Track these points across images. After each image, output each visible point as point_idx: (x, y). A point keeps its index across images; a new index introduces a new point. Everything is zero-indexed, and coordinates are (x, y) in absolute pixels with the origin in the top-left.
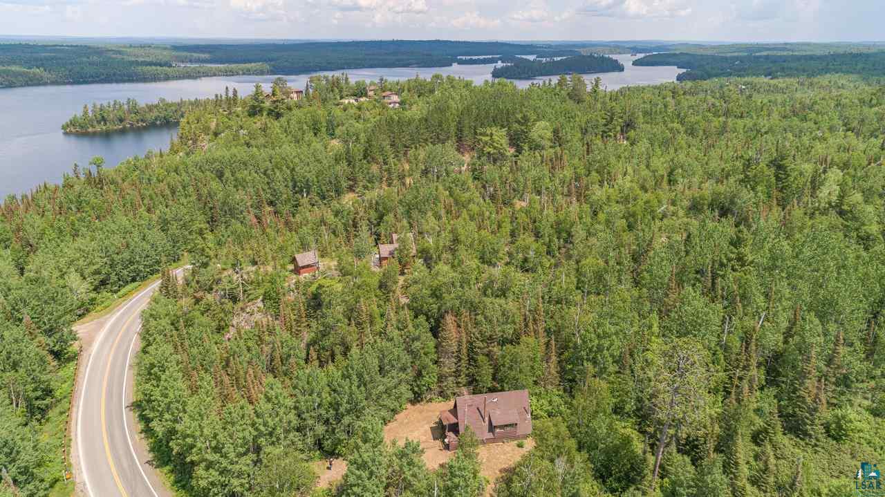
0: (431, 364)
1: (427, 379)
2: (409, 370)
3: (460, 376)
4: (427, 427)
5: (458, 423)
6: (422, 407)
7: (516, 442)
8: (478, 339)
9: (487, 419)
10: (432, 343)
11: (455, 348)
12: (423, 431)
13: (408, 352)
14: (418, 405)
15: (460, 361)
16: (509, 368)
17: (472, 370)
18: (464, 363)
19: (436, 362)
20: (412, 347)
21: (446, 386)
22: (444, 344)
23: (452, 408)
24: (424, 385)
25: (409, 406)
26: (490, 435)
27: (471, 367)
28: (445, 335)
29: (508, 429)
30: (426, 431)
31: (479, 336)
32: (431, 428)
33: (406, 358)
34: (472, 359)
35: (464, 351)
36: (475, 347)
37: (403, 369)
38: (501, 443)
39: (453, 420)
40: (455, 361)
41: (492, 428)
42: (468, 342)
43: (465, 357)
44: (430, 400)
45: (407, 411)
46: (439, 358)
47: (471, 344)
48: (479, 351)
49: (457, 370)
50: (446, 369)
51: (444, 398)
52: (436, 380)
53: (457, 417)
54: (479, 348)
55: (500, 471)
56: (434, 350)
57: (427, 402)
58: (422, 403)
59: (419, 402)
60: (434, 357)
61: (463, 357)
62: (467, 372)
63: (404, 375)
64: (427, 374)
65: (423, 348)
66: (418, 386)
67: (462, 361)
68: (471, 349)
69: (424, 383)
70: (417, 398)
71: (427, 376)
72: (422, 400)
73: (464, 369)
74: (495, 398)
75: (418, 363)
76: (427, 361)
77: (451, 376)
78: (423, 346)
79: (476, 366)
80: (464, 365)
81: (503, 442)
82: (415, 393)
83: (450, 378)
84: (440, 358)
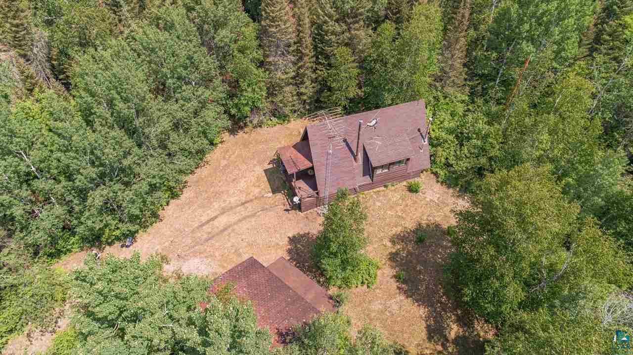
0: (253, 68)
1: (249, 94)
2: (217, 82)
3: (302, 83)
4: (259, 171)
5: (312, 168)
6: (246, 136)
7: (405, 183)
8: (330, 17)
9: (360, 156)
10: (250, 30)
11: (292, 38)
12: (253, 179)
13: (210, 49)
14: (241, 134)
15: (301, 58)
16: (394, 65)
17: (323, 73)
18: (308, 62)
19: (261, 64)
20: (216, 40)
21: (281, 101)
22: (273, 30)
23: (298, 139)
24: (247, 104)
25: (226, 136)
26: (367, 180)
27: (319, 67)
28: (273, 12)
29: (396, 167)
30: (258, 179)
31: (332, 11)
32: (266, 171)
33: (208, 62)
34: (322, 55)
35: (308, 41)
36: (327, 32)
37: (207, 81)
38: (383, 188)
39: (304, 164)
40: (293, 59)
41: (369, 169)
42: (313, 23)
43: (309, 51)
44: (260, 125)
45: (224, 146)
46: (266, 56)
47: (320, 27)
48: (333, 38)
49: (298, 75)
50: (279, 74)
51: (279, 118)
52: (264, 94)
53: (309, 157)
54: (333, 33)
55: (393, 242)
56: (255, 43)
57: (255, 127)
58: (246, 130)
59: (241, 128)
60: (258, 54)
61: (307, 51)
62: (314, 76)
63: (207, 93)
64: (249, 85)
65: (236, 41)
66: (236, 105)
67: (306, 59)
68: (319, 36)
69: (244, 102)
70: (237, 124)
71: (249, 90)
72: (246, 125)
73: (309, 72)
74: (372, 119)
75: (230, 67)
76: (245, 62)
77: (288, 84)
78: (234, 36)
79: (330, 65)
80: (310, 65)
81: (386, 186)
82: (232, 117)
83: (287, 89)
84: (268, 56)
